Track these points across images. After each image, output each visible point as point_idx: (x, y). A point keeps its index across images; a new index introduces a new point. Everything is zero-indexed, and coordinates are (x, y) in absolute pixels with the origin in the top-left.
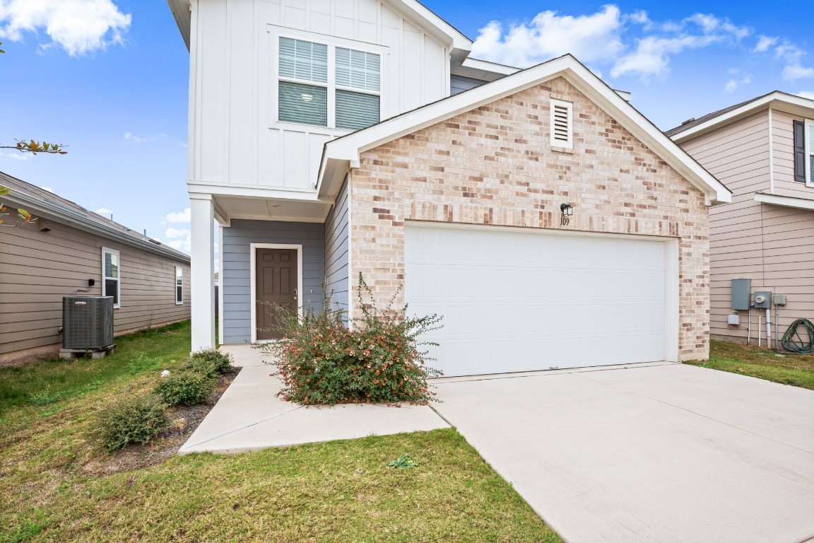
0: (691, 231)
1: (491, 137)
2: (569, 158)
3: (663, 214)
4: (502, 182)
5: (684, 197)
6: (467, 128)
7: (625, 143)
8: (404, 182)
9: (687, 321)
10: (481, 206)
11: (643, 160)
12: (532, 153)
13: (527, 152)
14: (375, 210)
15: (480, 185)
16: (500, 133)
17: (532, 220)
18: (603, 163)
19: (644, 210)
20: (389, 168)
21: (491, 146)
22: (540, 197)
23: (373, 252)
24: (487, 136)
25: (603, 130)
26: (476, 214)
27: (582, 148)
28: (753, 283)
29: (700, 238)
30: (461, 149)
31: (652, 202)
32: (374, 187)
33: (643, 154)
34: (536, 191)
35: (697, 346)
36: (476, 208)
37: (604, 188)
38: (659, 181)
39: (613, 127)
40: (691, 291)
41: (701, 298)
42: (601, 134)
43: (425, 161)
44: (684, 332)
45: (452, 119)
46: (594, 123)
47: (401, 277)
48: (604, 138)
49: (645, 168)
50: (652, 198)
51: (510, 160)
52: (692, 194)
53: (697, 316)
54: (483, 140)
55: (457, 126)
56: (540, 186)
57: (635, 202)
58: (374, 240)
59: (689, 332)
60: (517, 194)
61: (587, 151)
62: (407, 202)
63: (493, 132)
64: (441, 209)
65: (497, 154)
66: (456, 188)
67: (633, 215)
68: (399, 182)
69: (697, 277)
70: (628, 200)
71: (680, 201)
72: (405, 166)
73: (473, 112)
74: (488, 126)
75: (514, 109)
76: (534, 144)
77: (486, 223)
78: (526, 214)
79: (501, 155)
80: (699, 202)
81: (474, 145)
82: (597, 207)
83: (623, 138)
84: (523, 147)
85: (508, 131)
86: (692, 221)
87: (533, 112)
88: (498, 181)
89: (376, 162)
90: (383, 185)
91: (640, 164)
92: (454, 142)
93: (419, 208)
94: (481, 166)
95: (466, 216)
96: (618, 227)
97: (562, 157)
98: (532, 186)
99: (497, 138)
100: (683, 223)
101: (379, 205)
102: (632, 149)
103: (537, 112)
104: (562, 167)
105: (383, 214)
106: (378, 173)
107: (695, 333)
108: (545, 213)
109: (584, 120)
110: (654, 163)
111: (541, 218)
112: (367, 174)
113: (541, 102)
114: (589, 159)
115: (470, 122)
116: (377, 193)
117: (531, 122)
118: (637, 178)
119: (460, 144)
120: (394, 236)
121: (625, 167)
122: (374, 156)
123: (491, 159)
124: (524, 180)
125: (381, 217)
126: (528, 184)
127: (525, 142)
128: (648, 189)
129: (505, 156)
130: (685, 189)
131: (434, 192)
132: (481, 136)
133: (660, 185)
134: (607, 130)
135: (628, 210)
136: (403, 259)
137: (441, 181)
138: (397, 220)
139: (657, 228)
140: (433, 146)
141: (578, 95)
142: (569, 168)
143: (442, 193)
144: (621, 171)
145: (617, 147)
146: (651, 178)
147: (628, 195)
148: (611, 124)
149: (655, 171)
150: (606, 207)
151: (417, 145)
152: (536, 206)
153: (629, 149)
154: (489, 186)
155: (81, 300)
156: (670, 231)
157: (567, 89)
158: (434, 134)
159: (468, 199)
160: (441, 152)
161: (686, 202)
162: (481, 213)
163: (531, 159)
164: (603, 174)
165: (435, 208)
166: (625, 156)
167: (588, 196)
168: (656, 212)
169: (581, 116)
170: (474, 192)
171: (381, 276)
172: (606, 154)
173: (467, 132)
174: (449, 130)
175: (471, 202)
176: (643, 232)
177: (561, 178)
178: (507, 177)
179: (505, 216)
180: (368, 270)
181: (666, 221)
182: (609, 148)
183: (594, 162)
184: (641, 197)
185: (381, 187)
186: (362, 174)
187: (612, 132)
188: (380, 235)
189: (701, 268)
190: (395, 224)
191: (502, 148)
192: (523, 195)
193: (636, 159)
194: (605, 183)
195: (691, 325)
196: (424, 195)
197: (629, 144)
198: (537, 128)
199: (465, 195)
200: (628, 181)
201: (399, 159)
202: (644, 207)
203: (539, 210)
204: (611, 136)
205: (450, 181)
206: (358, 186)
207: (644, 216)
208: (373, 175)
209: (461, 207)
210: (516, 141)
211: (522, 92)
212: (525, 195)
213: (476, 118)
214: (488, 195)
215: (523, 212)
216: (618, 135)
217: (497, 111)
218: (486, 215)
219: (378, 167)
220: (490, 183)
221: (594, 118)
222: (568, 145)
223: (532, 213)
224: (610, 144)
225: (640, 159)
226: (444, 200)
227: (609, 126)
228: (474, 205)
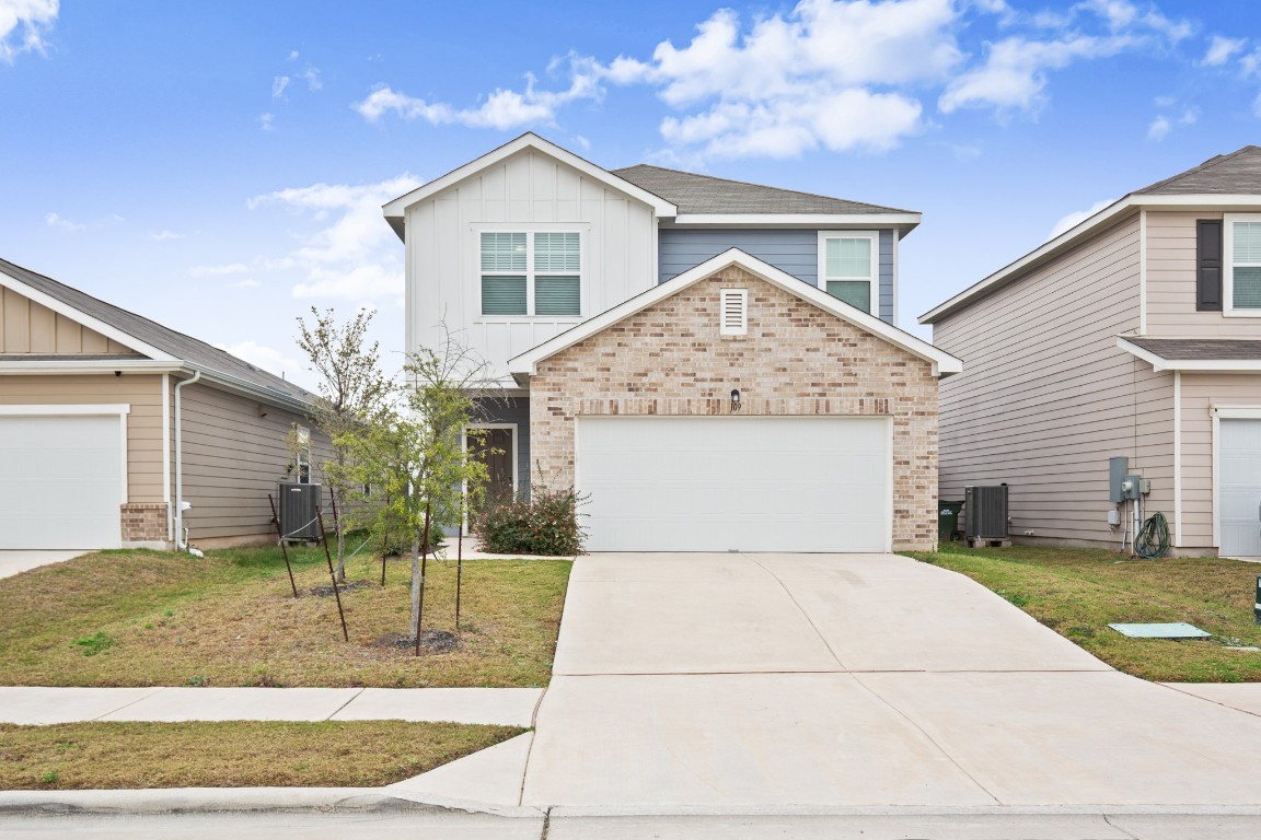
0: (911, 407)
1: (656, 335)
2: (743, 345)
3: (865, 390)
4: (667, 375)
5: (900, 369)
6: (632, 330)
7: (814, 320)
8: (574, 384)
9: (903, 507)
10: (646, 399)
11: (838, 335)
12: (699, 345)
13: (694, 345)
14: (550, 409)
15: (645, 380)
16: (665, 330)
17: (699, 408)
18: (783, 345)
19: (838, 389)
20: (562, 373)
21: (655, 343)
22: (707, 385)
23: (548, 443)
24: (651, 335)
25: (785, 311)
26: (640, 406)
27: (758, 332)
28: (1131, 464)
29: (923, 414)
30: (626, 349)
31: (852, 379)
32: (549, 390)
33: (837, 329)
34: (703, 380)
35: (917, 536)
36: (641, 400)
37: (785, 370)
38: (860, 355)
39: (797, 305)
40: (908, 473)
41: (923, 482)
42: (782, 315)
43: (592, 364)
44: (898, 519)
45: (617, 324)
46: (773, 305)
47: (572, 463)
48: (786, 318)
49: (841, 344)
50: (850, 374)
51: (675, 354)
52: (911, 365)
53: (918, 502)
54: (648, 339)
55: (623, 330)
56: (708, 375)
57: (826, 380)
58: (549, 433)
59: (905, 520)
60: (683, 385)
61: (764, 335)
62: (577, 400)
63: (658, 330)
64: (607, 404)
65: (662, 350)
66: (622, 385)
67: (823, 395)
68: (569, 384)
69: (918, 458)
70: (814, 380)
71: (893, 374)
72: (575, 370)
73: (638, 315)
74: (653, 325)
75: (680, 307)
76: (701, 335)
77: (650, 413)
78: (692, 403)
79: (666, 350)
80: (922, 373)
81: (639, 345)
82: (775, 390)
83: (811, 315)
84: (690, 340)
85: (674, 327)
86: (910, 396)
87: (699, 305)
88: (663, 375)
89: (550, 369)
90: (556, 387)
91: (834, 340)
92: (619, 345)
93: (587, 404)
94: (645, 363)
95: (631, 408)
96: (802, 408)
97: (732, 345)
98: (698, 376)
99: (662, 335)
100: (896, 399)
101: (553, 404)
102: (823, 325)
103: (707, 304)
104: (733, 354)
105: (556, 411)
106: (552, 378)
107: (915, 521)
108: (713, 401)
109: (761, 303)
110: (853, 337)
111: (708, 405)
112: (543, 379)
113: (711, 294)
114: (766, 343)
115: (635, 324)
116: (551, 394)
117: (699, 315)
118: (829, 355)
119: (625, 345)
120: (566, 429)
121: (813, 345)
122: (549, 365)
123: (657, 355)
124: (691, 371)
125: (554, 414)
126: (694, 374)
127: (692, 335)
128: (844, 365)
129: (671, 351)
130: (900, 361)
131: (601, 390)
132: (646, 335)
133: (862, 360)
134: (789, 310)
135: (818, 390)
136: (573, 448)
137: (608, 380)
138: (568, 416)
139: (857, 406)
140: (601, 350)
141: (753, 280)
142: (741, 355)
143: (608, 390)
144: (808, 350)
145: (803, 326)
146: (849, 353)
147: (816, 375)
148: (795, 302)
149: (855, 345)
150: (788, 389)
151: (585, 350)
152: (703, 395)
153: (818, 325)
154: (653, 380)
155: (297, 487)
156: (876, 408)
157: (741, 277)
158: (601, 339)
159: (633, 393)
160: (607, 355)
161: (902, 374)
162: (645, 405)
163: (698, 350)
164: (785, 356)
165: (602, 403)
166: (813, 334)
167: (766, 380)
168: (856, 390)
169: (757, 300)
170: (639, 386)
171: (556, 462)
172: (787, 336)
173: (632, 334)
174: (615, 334)
175: (636, 395)
176: (837, 411)
177: (732, 365)
178: (673, 370)
179: (670, 406)
180: (544, 458)
181: (869, 398)
182: (793, 328)
183: (772, 345)
184: (835, 375)
185: (554, 390)
186: (539, 380)
187: (797, 310)
188: (554, 429)
189: (924, 448)
190: (566, 419)
191: (667, 344)
192: (689, 385)
193: (828, 335)
194: (786, 364)
195: (907, 511)
196: (592, 393)
197: (819, 320)
198: (705, 320)
199: (630, 390)
200: (818, 361)
201: (570, 364)
202: (840, 385)
203: (707, 398)
204: (794, 315)
205: (616, 379)
206: (536, 390)
207: (839, 395)
208: (548, 380)
209: (626, 401)
210: (682, 335)
211: (688, 289)
212: (692, 385)
213: (643, 319)
214: (653, 388)
215: (689, 401)
216: (804, 313)
217: (661, 310)
218: (650, 407)
219: (552, 373)
220: (653, 377)
221: (773, 300)
222: (741, 332)
223: (699, 401)
224: (794, 324)
225: (834, 335)
226: (610, 396)
227: (793, 305)
228: (638, 399)
